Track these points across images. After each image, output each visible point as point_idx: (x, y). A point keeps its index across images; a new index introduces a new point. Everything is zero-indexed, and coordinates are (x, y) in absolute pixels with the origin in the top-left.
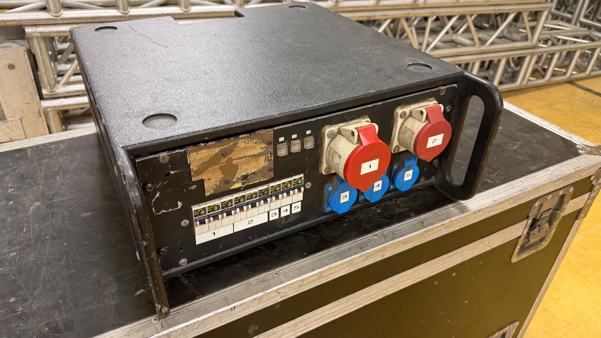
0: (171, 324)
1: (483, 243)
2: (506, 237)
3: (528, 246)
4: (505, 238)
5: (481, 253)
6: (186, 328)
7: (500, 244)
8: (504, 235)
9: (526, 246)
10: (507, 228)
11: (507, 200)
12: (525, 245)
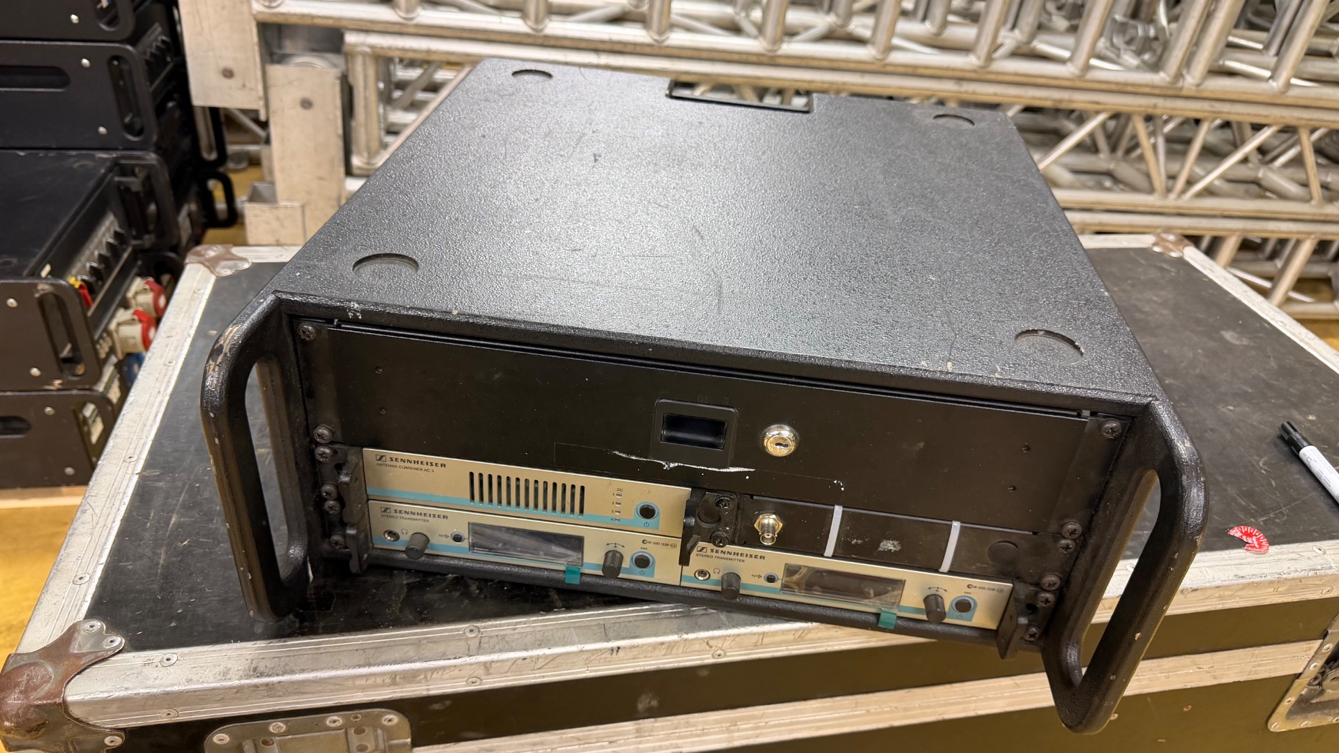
0: (497, 647)
1: (1196, 665)
2: (1259, 665)
3: (1316, 703)
4: (1258, 668)
5: (1189, 687)
6: (521, 661)
7: (1242, 679)
8: (1255, 661)
9: (1314, 701)
10: (1263, 647)
11: (1272, 582)
12: (1313, 698)
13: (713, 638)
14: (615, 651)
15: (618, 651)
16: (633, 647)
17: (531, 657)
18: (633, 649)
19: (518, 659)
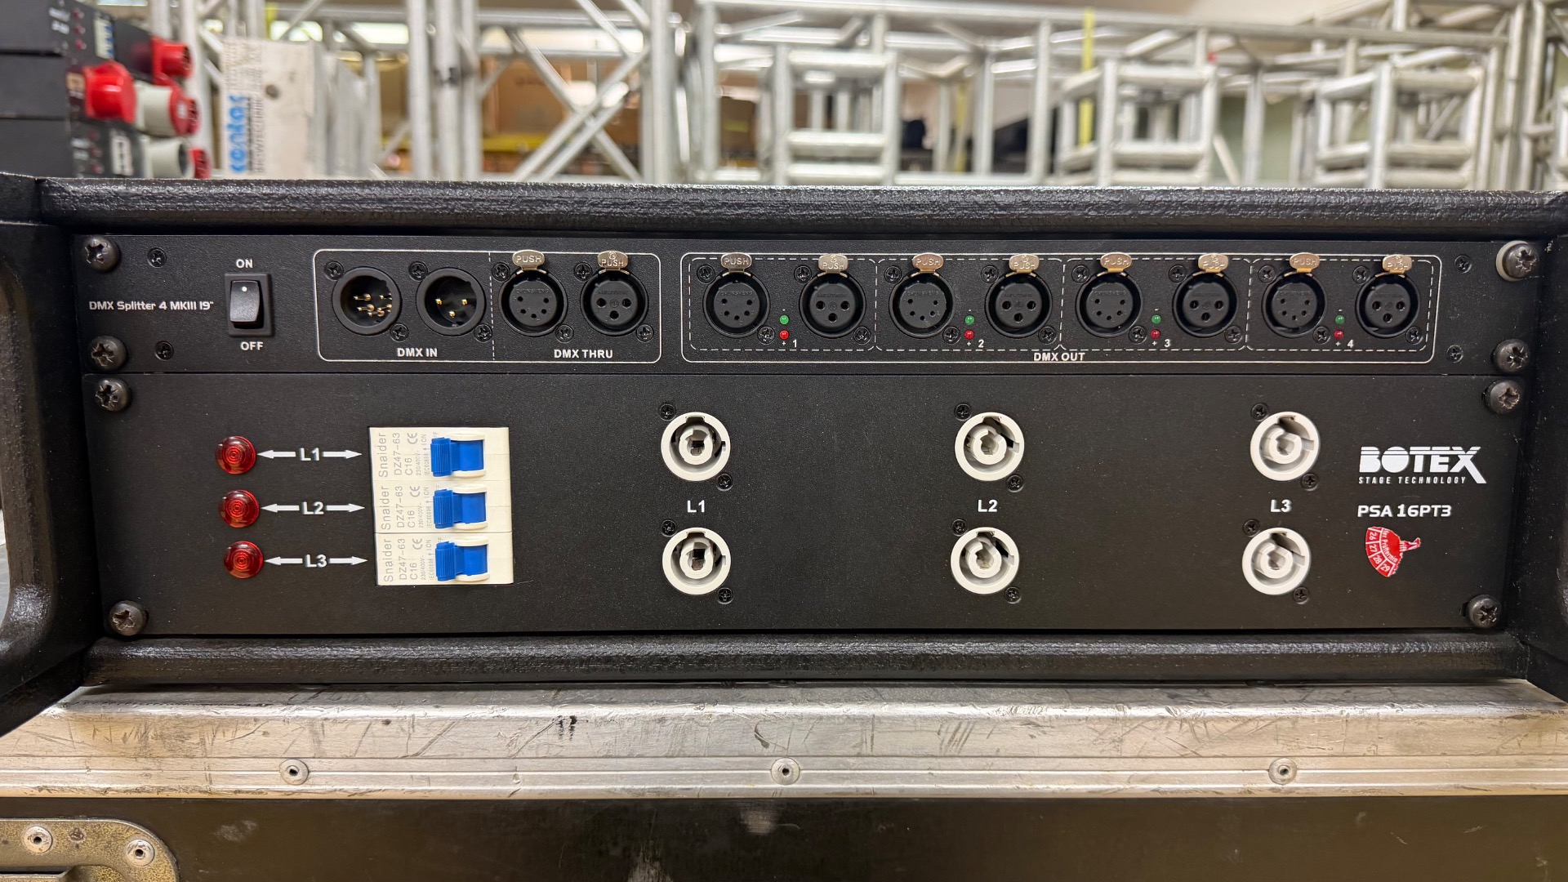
13: (765, 719)
14: (567, 726)
15: (572, 729)
16: (604, 721)
17: (402, 720)
18: (603, 729)
19: (373, 721)
